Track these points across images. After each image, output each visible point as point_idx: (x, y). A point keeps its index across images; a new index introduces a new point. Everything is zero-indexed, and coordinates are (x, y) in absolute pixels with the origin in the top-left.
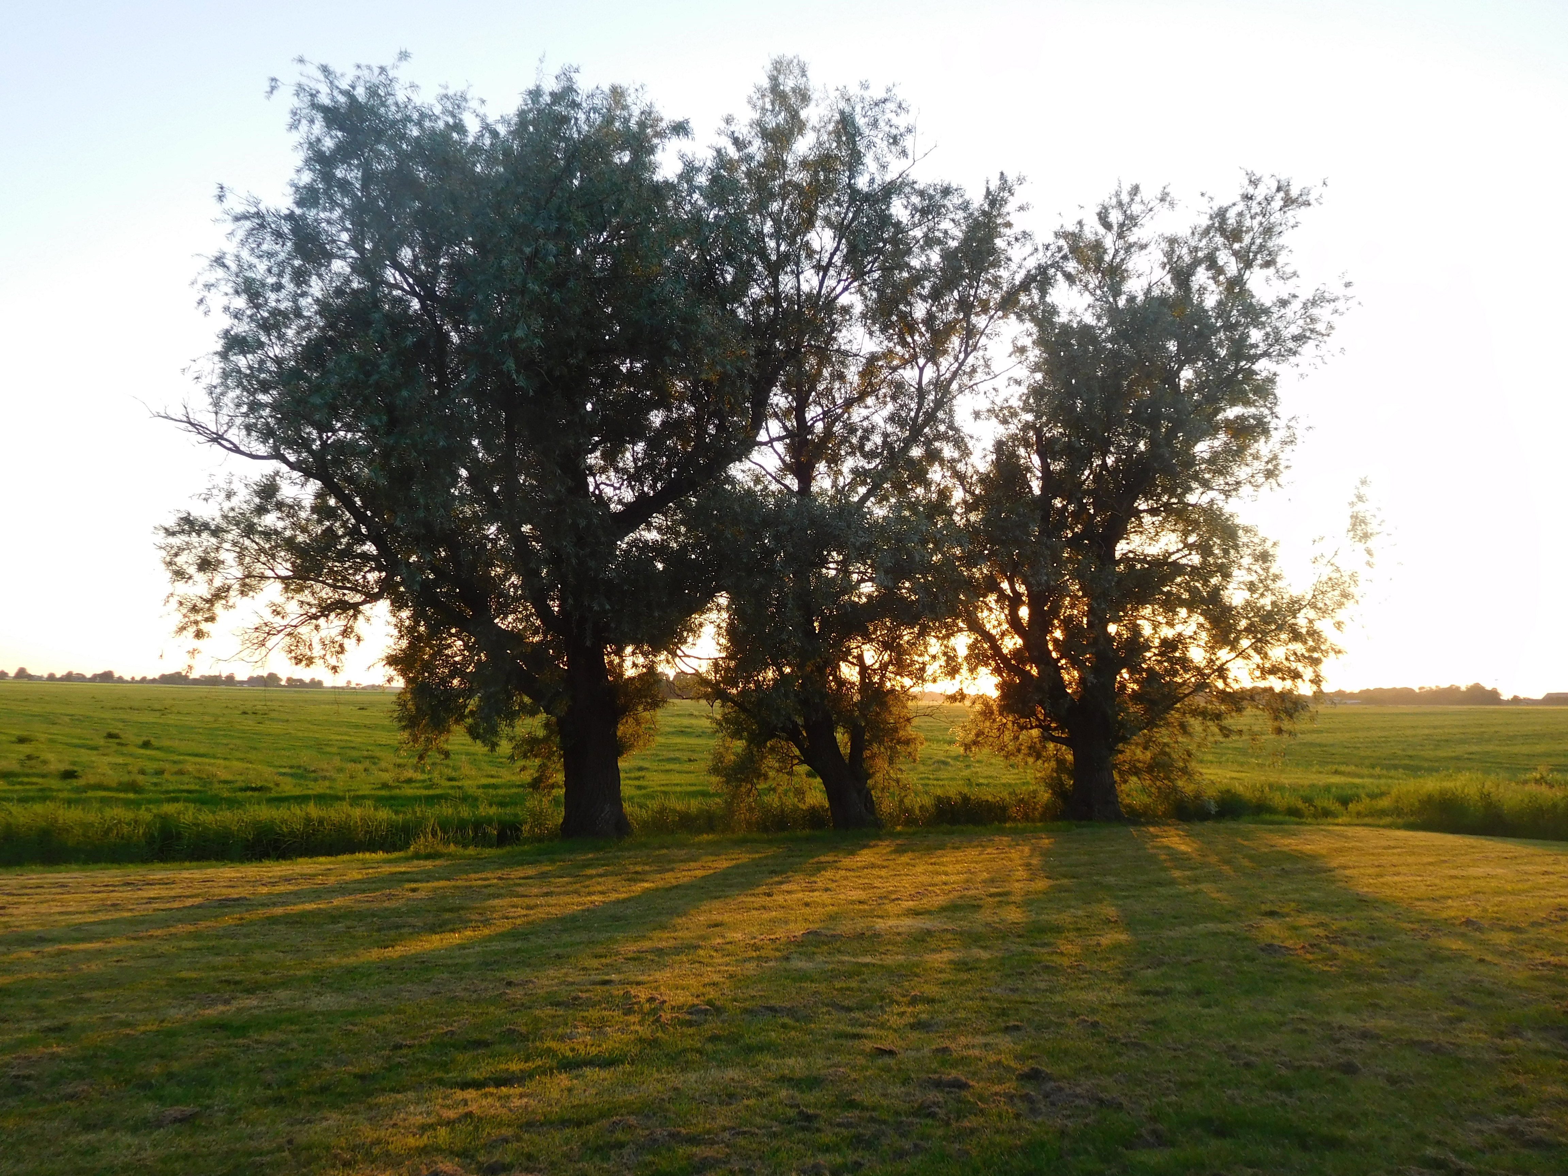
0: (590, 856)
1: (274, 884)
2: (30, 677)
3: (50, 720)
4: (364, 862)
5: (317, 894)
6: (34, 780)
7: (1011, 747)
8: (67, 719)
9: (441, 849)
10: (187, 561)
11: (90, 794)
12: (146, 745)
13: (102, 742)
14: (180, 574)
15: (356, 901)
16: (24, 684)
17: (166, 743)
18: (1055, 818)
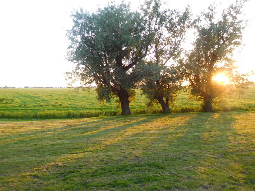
0: (123, 118)
1: (77, 123)
2: (62, 88)
3: (62, 95)
4: (92, 119)
5: (81, 125)
6: (56, 106)
7: (196, 99)
8: (64, 95)
9: (104, 117)
10: (67, 78)
11: (62, 108)
12: (73, 99)
13: (67, 99)
14: (66, 80)
15: (85, 126)
16: (61, 89)
17: (76, 99)
18: (202, 111)
